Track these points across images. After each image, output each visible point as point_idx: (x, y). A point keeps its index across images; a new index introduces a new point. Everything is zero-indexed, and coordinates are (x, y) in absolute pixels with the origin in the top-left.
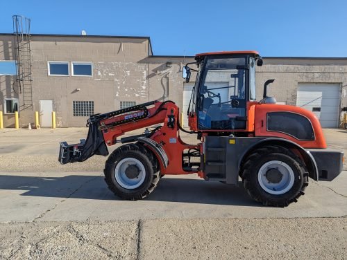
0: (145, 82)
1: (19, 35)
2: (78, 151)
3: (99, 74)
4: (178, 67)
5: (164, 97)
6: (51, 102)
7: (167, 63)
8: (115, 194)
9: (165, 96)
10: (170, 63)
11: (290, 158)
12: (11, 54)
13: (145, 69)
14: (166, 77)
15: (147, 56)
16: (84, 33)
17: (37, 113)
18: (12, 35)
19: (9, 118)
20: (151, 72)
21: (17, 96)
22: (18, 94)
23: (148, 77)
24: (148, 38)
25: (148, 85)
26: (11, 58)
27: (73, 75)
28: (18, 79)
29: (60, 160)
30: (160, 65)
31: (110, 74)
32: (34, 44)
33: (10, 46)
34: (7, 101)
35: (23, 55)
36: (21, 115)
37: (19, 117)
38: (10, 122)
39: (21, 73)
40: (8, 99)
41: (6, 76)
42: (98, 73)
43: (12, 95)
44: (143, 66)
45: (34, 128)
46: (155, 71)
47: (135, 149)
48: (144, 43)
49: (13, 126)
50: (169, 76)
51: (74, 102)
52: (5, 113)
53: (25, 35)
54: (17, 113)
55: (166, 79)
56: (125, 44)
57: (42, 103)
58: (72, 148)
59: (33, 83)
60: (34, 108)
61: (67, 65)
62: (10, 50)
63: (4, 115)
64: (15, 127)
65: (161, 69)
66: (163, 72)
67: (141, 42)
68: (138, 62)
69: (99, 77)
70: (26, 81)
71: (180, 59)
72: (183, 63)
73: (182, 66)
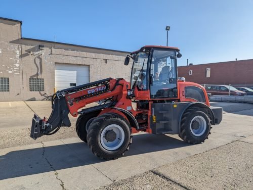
0: (18, 61)
4: (50, 50)
5: (37, 75)
7: (40, 46)
9: (39, 73)
10: (43, 46)
13: (19, 49)
14: (39, 57)
15: (20, 37)
20: (24, 52)
23: (22, 56)
24: (21, 23)
25: (22, 63)
30: (33, 47)
44: (16, 46)
46: (29, 51)
48: (17, 25)
50: (42, 57)
55: (39, 60)
65: (34, 50)
66: (35, 53)
67: (13, 25)
68: (11, 42)
71: (51, 44)
72: (54, 47)
73: (53, 49)
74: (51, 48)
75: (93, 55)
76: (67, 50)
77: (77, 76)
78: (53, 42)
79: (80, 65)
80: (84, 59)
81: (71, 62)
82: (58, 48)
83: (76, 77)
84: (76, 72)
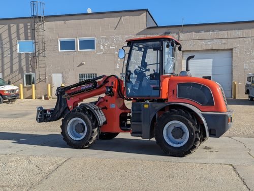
1: (36, 17)
2: (49, 113)
3: (102, 47)
6: (61, 75)
8: (68, 144)
11: (186, 118)
12: (29, 34)
15: (146, 27)
16: (89, 11)
17: (49, 85)
18: (30, 18)
19: (27, 90)
21: (34, 71)
22: (35, 69)
26: (30, 38)
27: (79, 50)
28: (35, 56)
29: (37, 120)
31: (111, 48)
32: (47, 25)
33: (29, 27)
34: (26, 75)
35: (39, 35)
36: (37, 87)
37: (35, 89)
38: (28, 93)
39: (37, 50)
40: (27, 74)
41: (26, 53)
42: (100, 47)
43: (31, 70)
45: (46, 98)
47: (80, 111)
48: (143, 15)
49: (31, 97)
51: (80, 75)
52: (25, 85)
53: (40, 17)
54: (34, 85)
56: (125, 17)
57: (54, 76)
58: (45, 111)
59: (46, 59)
60: (47, 81)
61: (74, 41)
62: (29, 31)
63: (24, 87)
64: (32, 98)
67: (140, 15)
68: (137, 34)
69: (101, 51)
70: (41, 58)
71: (178, 28)
72: (182, 32)
73: (181, 34)
74: (178, 34)
75: (239, 33)
76: (199, 32)
77: (213, 66)
78: (181, 26)
79: (217, 50)
80: (224, 41)
81: (204, 48)
82: (187, 32)
83: (211, 68)
84: (211, 60)
